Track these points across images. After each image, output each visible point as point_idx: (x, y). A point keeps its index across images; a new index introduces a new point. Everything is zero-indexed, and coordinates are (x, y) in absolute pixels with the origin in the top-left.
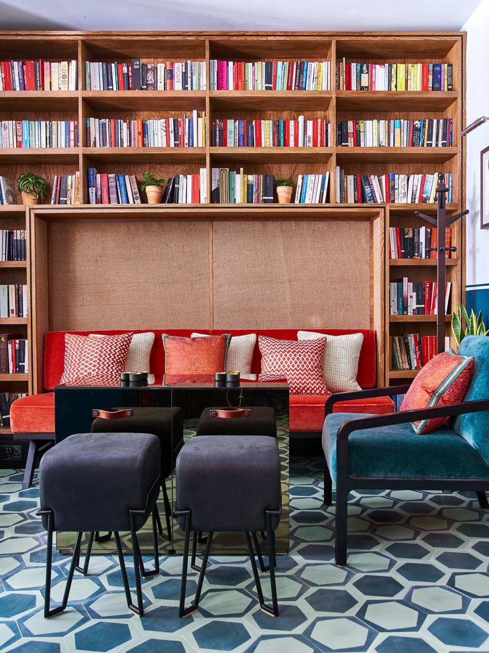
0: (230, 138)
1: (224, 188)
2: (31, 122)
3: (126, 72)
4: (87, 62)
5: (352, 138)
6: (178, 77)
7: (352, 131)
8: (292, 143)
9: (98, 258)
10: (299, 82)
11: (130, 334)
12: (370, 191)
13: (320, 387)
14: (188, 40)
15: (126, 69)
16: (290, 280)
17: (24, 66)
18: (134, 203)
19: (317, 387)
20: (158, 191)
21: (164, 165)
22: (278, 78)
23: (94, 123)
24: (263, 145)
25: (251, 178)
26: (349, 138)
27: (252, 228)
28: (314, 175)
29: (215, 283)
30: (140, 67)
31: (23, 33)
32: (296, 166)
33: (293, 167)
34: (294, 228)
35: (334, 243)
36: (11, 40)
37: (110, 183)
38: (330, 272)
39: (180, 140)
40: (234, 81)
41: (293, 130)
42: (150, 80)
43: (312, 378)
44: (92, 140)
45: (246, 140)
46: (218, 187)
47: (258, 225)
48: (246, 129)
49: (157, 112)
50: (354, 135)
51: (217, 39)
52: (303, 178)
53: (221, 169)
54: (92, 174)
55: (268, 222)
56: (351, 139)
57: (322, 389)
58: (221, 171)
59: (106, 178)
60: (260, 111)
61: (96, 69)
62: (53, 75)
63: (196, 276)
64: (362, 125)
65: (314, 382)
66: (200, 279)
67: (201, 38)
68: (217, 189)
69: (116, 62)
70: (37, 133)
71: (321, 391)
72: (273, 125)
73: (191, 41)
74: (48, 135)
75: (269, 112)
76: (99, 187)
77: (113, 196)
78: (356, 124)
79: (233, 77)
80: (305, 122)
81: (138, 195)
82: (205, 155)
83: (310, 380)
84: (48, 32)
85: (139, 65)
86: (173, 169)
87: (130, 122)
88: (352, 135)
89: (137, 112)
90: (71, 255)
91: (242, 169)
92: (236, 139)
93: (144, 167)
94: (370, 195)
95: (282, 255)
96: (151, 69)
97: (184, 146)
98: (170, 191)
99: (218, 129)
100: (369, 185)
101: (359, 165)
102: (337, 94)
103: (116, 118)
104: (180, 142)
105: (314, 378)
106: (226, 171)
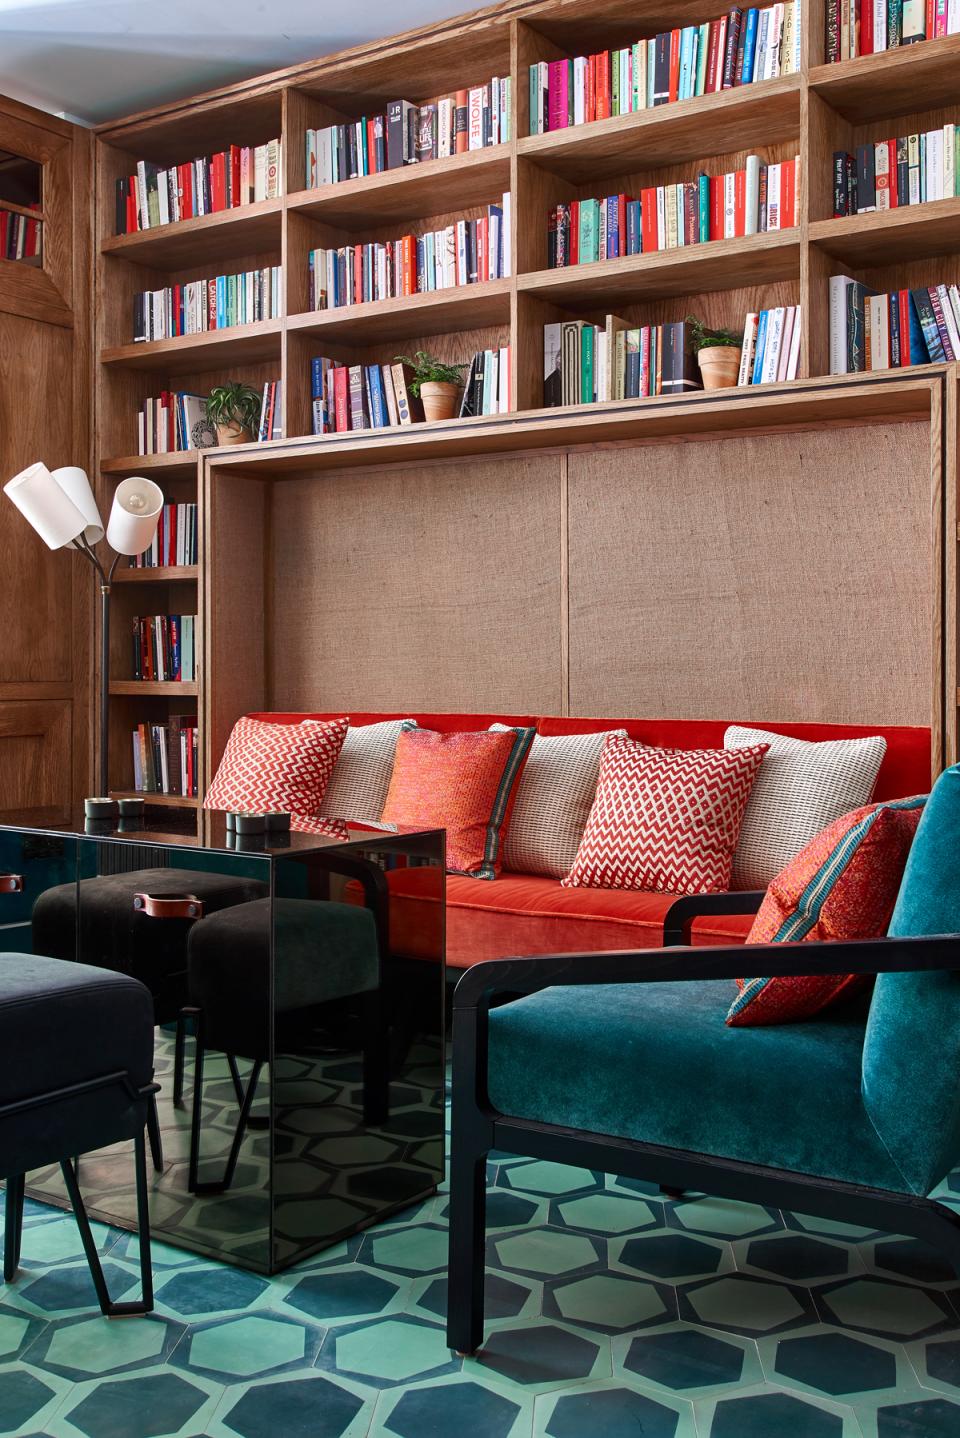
0: (586, 244)
1: (572, 371)
2: (230, 278)
3: (381, 135)
4: (310, 131)
5: (887, 191)
6: (475, 123)
7: (887, 171)
8: (729, 231)
9: (351, 553)
10: (734, 69)
11: (342, 721)
12: (934, 333)
13: (696, 875)
14: (479, 33)
15: (381, 129)
16: (740, 593)
17: (211, 166)
18: (399, 423)
19: (689, 875)
20: (440, 393)
21: (478, 332)
22: (682, 71)
23: (322, 261)
24: (661, 246)
25: (636, 337)
26: (878, 193)
27: (653, 464)
28: (783, 309)
29: (574, 605)
30: (401, 118)
31: (198, 101)
32: (766, 292)
33: (759, 293)
34: (751, 454)
35: (855, 487)
36: (181, 119)
37: (351, 387)
38: (844, 566)
39: (481, 270)
40: (585, 103)
41: (733, 199)
42: (425, 143)
43: (678, 850)
44: (318, 296)
45: (622, 242)
46: (557, 369)
47: (664, 456)
48: (622, 217)
49: (466, 211)
50: (890, 182)
51: (534, 12)
52: (757, 321)
53: (564, 324)
54: (317, 370)
55: (691, 445)
56: (882, 194)
57: (703, 882)
58: (565, 328)
59: (343, 375)
60: (680, 164)
61: (324, 142)
62: (257, 172)
63: (532, 589)
64: (913, 149)
65: (684, 862)
66: (541, 596)
67: (502, 20)
68: (556, 375)
69: (364, 119)
70: (239, 299)
71: (699, 886)
72: (686, 195)
73: (485, 30)
74: (256, 299)
75: (701, 162)
76: (331, 398)
77: (357, 415)
78: (897, 147)
79: (585, 94)
80: (762, 172)
81: (407, 408)
82: (507, 296)
83: (672, 855)
84: (236, 85)
85: (401, 113)
86: (495, 339)
87: (393, 246)
88: (886, 181)
89: (428, 220)
90: (305, 550)
91: (609, 318)
92: (603, 246)
93: (439, 341)
94: (937, 342)
95: (724, 527)
96: (428, 116)
97: (487, 279)
98: (467, 390)
99: (560, 228)
100: (933, 314)
101: (934, 261)
102: (811, 79)
103: (363, 243)
104: (481, 275)
105: (685, 851)
106: (577, 327)
